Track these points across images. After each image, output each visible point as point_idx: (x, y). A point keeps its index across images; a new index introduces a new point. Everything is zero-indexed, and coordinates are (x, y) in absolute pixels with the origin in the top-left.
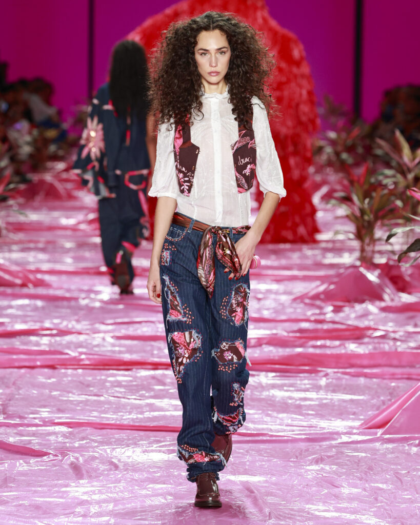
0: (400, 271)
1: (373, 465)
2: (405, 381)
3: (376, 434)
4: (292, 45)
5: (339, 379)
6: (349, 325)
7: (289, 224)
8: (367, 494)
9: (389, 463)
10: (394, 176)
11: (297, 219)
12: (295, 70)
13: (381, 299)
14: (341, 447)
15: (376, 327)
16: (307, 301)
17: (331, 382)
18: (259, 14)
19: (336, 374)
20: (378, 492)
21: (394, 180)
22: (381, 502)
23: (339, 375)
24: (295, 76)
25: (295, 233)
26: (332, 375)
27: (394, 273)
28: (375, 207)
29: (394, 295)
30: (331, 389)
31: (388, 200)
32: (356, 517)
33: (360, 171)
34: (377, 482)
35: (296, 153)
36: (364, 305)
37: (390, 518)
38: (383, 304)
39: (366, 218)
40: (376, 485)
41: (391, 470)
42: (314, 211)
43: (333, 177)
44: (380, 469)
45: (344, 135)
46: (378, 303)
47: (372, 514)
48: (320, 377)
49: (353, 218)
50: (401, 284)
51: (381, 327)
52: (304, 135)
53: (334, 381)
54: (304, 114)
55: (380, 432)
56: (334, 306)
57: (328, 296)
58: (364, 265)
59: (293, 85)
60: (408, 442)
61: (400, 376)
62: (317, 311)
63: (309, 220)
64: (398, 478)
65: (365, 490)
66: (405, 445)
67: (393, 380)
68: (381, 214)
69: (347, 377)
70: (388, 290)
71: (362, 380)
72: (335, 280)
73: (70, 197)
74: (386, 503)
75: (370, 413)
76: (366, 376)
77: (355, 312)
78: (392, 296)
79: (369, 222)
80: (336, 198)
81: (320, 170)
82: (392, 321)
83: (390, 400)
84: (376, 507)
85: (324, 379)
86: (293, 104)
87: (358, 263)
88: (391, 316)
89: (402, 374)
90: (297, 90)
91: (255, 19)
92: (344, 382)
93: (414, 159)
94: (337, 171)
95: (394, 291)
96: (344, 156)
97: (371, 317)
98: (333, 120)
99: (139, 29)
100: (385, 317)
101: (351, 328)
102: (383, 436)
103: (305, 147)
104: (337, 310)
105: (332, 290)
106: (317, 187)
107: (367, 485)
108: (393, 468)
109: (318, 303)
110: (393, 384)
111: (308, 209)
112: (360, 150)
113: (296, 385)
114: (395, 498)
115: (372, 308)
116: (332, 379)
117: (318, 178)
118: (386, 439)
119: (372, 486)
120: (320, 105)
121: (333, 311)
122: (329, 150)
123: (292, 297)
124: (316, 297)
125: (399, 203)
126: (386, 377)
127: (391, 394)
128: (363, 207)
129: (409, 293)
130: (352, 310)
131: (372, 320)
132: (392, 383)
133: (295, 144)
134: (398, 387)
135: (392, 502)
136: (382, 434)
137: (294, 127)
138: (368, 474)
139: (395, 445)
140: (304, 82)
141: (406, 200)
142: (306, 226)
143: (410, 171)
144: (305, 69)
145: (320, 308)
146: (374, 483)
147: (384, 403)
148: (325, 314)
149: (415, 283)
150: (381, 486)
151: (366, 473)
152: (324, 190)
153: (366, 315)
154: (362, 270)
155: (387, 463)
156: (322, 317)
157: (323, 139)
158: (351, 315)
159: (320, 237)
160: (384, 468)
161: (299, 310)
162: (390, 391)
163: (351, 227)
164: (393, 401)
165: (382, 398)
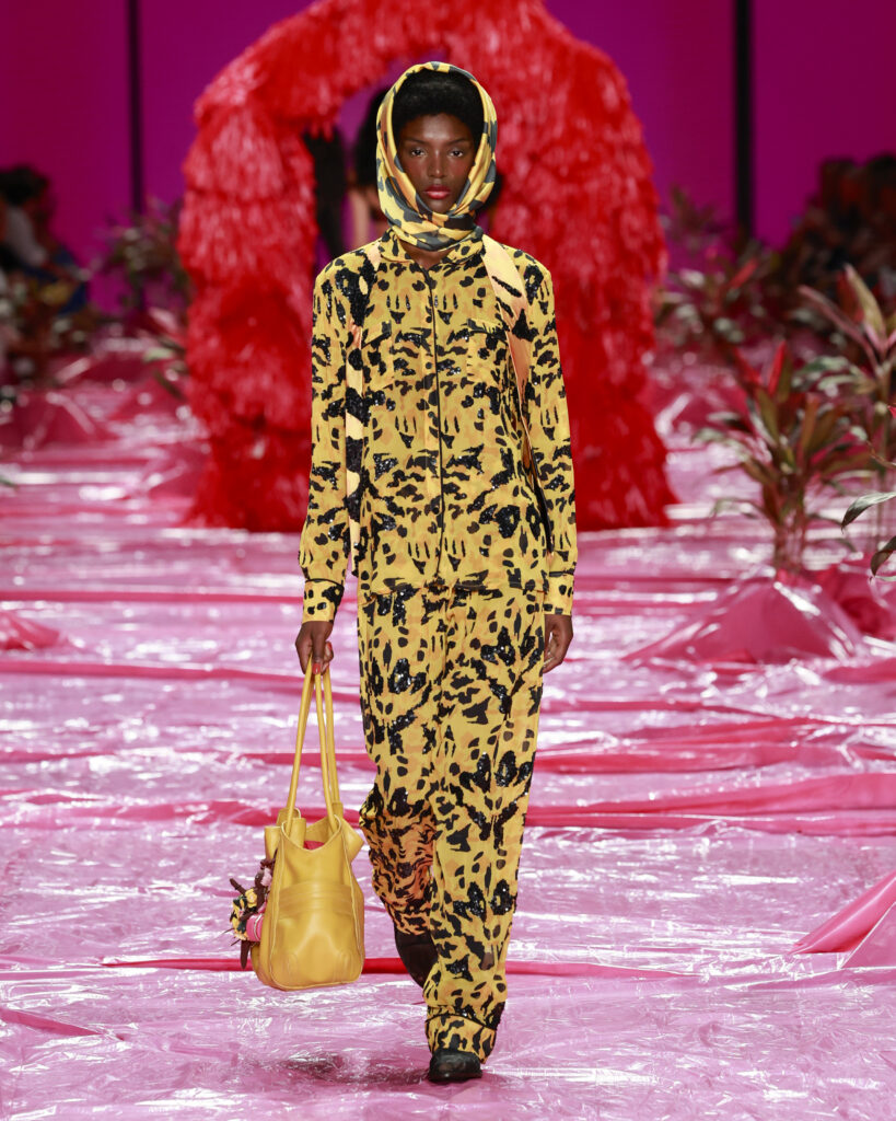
0: (867, 588)
1: (833, 1035)
2: (891, 840)
3: (834, 963)
4: (602, 78)
5: (740, 839)
6: (757, 714)
7: (606, 485)
8: (822, 1102)
9: (867, 1028)
10: (845, 372)
11: (624, 475)
12: (609, 134)
13: (826, 653)
14: (758, 995)
15: (818, 717)
16: (657, 661)
17: (723, 847)
18: (523, 9)
19: (732, 829)
20: (846, 1096)
21: (843, 379)
23: (740, 830)
24: (611, 149)
25: (620, 506)
26: (723, 830)
27: (853, 591)
28: (805, 443)
29: (854, 642)
30: (724, 862)
31: (834, 425)
33: (763, 356)
34: (843, 1074)
35: (616, 324)
36: (788, 668)
38: (830, 664)
39: (786, 468)
40: (840, 1081)
41: (873, 1046)
42: (661, 452)
43: (700, 376)
44: (848, 1044)
45: (720, 278)
46: (818, 662)
48: (695, 836)
49: (754, 469)
50: (867, 617)
51: (830, 718)
52: (633, 282)
53: (729, 844)
54: (634, 234)
55: (841, 959)
56: (719, 671)
57: (704, 650)
58: (783, 575)
59: (606, 168)
61: (877, 830)
62: (683, 685)
63: (651, 475)
65: (816, 1092)
67: (866, 840)
68: (817, 458)
69: (758, 834)
70: (839, 633)
71: (792, 841)
72: (720, 612)
73: (103, 436)
75: (816, 916)
76: (800, 830)
77: (767, 682)
78: (849, 646)
79: (791, 477)
80: (713, 426)
81: (666, 355)
82: (851, 703)
83: (860, 885)
85: (706, 841)
86: (608, 211)
87: (770, 572)
88: (851, 690)
89: (884, 825)
90: (617, 179)
91: (516, 21)
92: (751, 845)
93: (889, 332)
94: (706, 361)
95: (855, 633)
96: (723, 325)
97: (804, 695)
98: (693, 243)
99: (250, 52)
100: (837, 692)
101: (761, 720)
102: (850, 969)
103: (637, 307)
104: (727, 680)
105: (714, 635)
106: (665, 398)
107: (821, 1083)
108: (878, 1042)
109: (681, 664)
110: (866, 848)
112: (758, 311)
113: (642, 856)
114: (887, 1110)
115: (807, 673)
116: (724, 840)
117: (662, 377)
118: (858, 976)
119: (831, 1084)
120: (665, 211)
121: (716, 683)
122: (687, 312)
123: (621, 654)
124: (678, 651)
125: (858, 432)
126: (848, 832)
127: (860, 870)
128: (778, 444)
129: (888, 638)
130: (760, 680)
131: (807, 701)
132: (860, 844)
133: (615, 304)
134: (876, 854)
136: (847, 965)
137: (612, 267)
138: (822, 1058)
139: (878, 988)
140: (632, 162)
141: (872, 425)
142: (643, 489)
143: (880, 358)
144: (632, 132)
145: (689, 677)
146: (837, 1077)
147: (845, 892)
148: (700, 690)
150: (851, 1083)
151: (817, 1056)
152: (681, 403)
153: (792, 690)
154: (779, 586)
155: (864, 1029)
156: (693, 699)
157: (672, 289)
158: (761, 692)
159: (675, 512)
160: (857, 1041)
161: (639, 684)
162: (859, 862)
163: (750, 488)
164: (868, 886)
165: (841, 881)
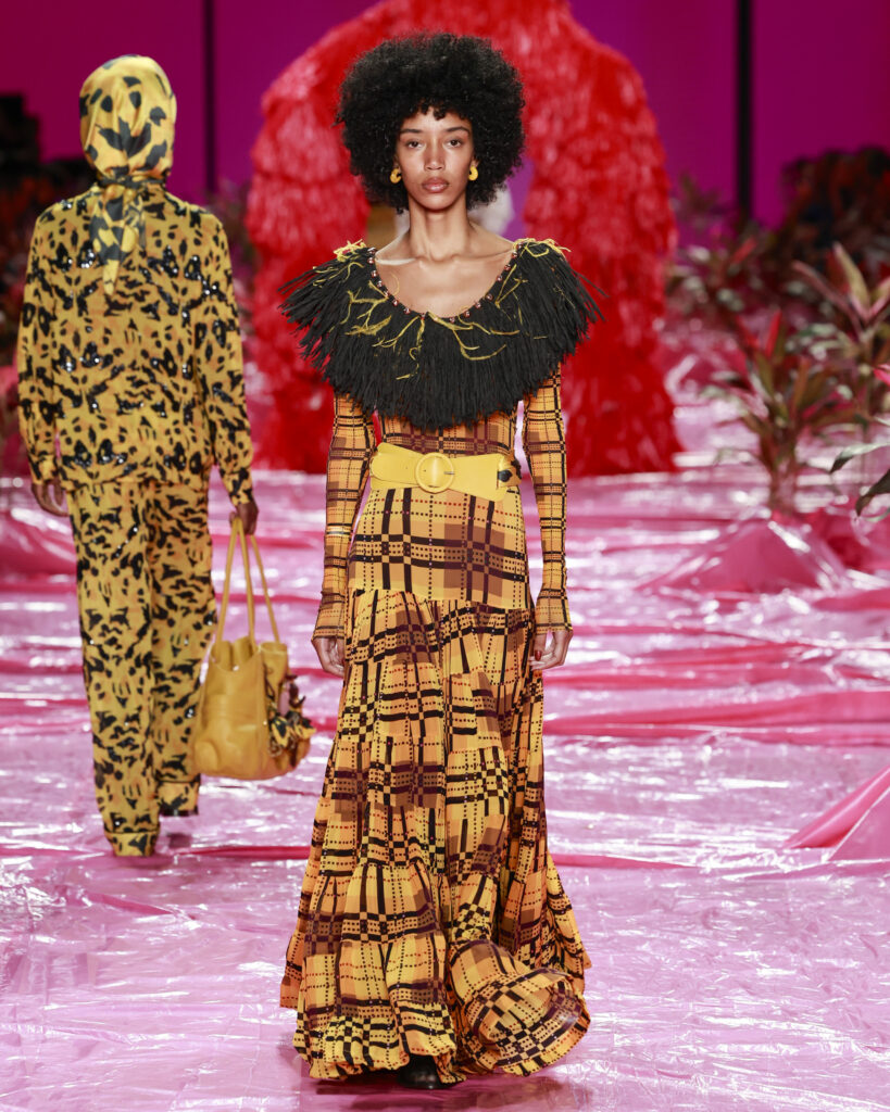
0: (850, 528)
1: (818, 920)
2: (871, 750)
3: (819, 858)
4: (622, 77)
5: (737, 747)
6: (753, 639)
7: (622, 436)
8: (808, 979)
9: (848, 915)
10: (833, 338)
11: (637, 426)
12: (627, 127)
13: (814, 585)
14: (751, 885)
15: (806, 641)
16: (666, 591)
17: (722, 755)
18: (552, 17)
19: (731, 739)
20: (830, 974)
21: (831, 344)
22: (838, 996)
23: (738, 740)
24: (628, 140)
25: (633, 454)
26: (721, 740)
27: (838, 530)
28: (797, 400)
29: (839, 575)
30: (724, 767)
31: (823, 385)
32: (789, 1026)
33: (760, 323)
34: (826, 955)
35: (631, 294)
36: (779, 598)
37: (857, 1026)
38: (818, 595)
39: (780, 422)
40: (824, 961)
41: (853, 930)
42: (670, 407)
43: (705, 341)
44: (832, 928)
45: (723, 254)
46: (807, 593)
47: (821, 1020)
48: (698, 745)
49: (753, 424)
50: (851, 553)
51: (817, 642)
52: (647, 257)
53: (728, 752)
54: (648, 214)
55: (826, 855)
56: (720, 600)
57: (705, 582)
58: (777, 516)
59: (624, 157)
60: (885, 873)
61: (858, 741)
62: (687, 611)
63: (661, 427)
64: (868, 946)
65: (803, 971)
66: (879, 879)
67: (848, 749)
68: (808, 414)
69: (753, 744)
70: (827, 567)
71: (783, 750)
72: (722, 548)
74: (847, 996)
75: (804, 815)
76: (791, 740)
77: (763, 610)
78: (835, 578)
79: (785, 431)
80: (716, 384)
81: (674, 322)
82: (836, 628)
83: (843, 789)
84: (827, 1005)
85: (708, 749)
86: (626, 196)
87: (765, 513)
88: (836, 617)
89: (864, 736)
90: (633, 167)
91: (546, 27)
92: (747, 753)
93: (873, 302)
94: (710, 326)
95: (839, 567)
96: (725, 295)
97: (795, 621)
98: (699, 223)
99: (312, 52)
100: (823, 620)
101: (756, 644)
102: (835, 862)
103: (650, 280)
104: (727, 607)
105: (714, 568)
106: (674, 359)
107: (808, 963)
108: (858, 927)
109: (687, 594)
110: (848, 757)
111: (659, 405)
112: (756, 283)
113: (651, 762)
114: (865, 986)
115: (797, 603)
116: (724, 748)
117: (671, 341)
118: (841, 868)
119: (816, 963)
120: (675, 195)
121: (719, 611)
122: (694, 284)
123: (634, 584)
124: (684, 582)
125: (844, 391)
126: (832, 742)
127: (843, 776)
128: (774, 400)
129: (870, 572)
130: (756, 607)
131: (798, 627)
132: (843, 753)
133: (631, 276)
134: (859, 762)
135: (859, 996)
136: (831, 859)
137: (629, 243)
138: (809, 940)
139: (859, 879)
140: (646, 152)
141: (857, 384)
142: (655, 439)
143: (864, 325)
144: (647, 125)
145: (693, 604)
146: (822, 957)
147: (829, 795)
148: (702, 617)
149: (879, 550)
150: (834, 962)
151: (804, 938)
152: (687, 364)
153: (784, 617)
154: (773, 526)
155: (844, 915)
156: (696, 624)
157: (681, 263)
158: (757, 618)
159: (682, 460)
160: (839, 926)
161: (651, 611)
162: (842, 769)
163: (748, 439)
164: (850, 790)
165: (826, 785)
